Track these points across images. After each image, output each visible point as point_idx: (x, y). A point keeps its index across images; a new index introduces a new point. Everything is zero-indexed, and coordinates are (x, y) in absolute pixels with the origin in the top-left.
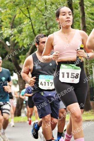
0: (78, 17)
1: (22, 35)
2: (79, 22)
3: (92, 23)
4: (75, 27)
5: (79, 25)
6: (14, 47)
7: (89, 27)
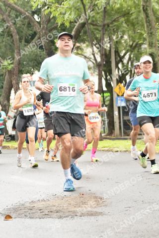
1: (62, 6)
6: (47, 25)
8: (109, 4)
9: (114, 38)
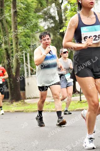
0: (9, 1)
2: (9, 6)
3: (24, 8)
4: (6, 12)
5: (10, 10)
7: (20, 12)
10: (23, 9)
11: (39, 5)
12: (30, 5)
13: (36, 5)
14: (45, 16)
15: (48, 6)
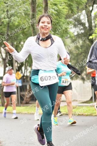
8: (11, 21)
9: (15, 43)
10: (54, 15)
11: (70, 11)
12: (61, 12)
13: (67, 11)
14: (75, 22)
15: (78, 12)
